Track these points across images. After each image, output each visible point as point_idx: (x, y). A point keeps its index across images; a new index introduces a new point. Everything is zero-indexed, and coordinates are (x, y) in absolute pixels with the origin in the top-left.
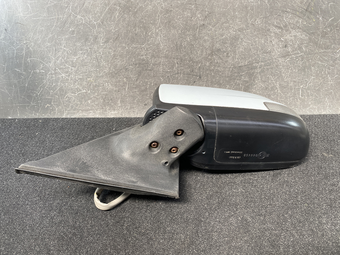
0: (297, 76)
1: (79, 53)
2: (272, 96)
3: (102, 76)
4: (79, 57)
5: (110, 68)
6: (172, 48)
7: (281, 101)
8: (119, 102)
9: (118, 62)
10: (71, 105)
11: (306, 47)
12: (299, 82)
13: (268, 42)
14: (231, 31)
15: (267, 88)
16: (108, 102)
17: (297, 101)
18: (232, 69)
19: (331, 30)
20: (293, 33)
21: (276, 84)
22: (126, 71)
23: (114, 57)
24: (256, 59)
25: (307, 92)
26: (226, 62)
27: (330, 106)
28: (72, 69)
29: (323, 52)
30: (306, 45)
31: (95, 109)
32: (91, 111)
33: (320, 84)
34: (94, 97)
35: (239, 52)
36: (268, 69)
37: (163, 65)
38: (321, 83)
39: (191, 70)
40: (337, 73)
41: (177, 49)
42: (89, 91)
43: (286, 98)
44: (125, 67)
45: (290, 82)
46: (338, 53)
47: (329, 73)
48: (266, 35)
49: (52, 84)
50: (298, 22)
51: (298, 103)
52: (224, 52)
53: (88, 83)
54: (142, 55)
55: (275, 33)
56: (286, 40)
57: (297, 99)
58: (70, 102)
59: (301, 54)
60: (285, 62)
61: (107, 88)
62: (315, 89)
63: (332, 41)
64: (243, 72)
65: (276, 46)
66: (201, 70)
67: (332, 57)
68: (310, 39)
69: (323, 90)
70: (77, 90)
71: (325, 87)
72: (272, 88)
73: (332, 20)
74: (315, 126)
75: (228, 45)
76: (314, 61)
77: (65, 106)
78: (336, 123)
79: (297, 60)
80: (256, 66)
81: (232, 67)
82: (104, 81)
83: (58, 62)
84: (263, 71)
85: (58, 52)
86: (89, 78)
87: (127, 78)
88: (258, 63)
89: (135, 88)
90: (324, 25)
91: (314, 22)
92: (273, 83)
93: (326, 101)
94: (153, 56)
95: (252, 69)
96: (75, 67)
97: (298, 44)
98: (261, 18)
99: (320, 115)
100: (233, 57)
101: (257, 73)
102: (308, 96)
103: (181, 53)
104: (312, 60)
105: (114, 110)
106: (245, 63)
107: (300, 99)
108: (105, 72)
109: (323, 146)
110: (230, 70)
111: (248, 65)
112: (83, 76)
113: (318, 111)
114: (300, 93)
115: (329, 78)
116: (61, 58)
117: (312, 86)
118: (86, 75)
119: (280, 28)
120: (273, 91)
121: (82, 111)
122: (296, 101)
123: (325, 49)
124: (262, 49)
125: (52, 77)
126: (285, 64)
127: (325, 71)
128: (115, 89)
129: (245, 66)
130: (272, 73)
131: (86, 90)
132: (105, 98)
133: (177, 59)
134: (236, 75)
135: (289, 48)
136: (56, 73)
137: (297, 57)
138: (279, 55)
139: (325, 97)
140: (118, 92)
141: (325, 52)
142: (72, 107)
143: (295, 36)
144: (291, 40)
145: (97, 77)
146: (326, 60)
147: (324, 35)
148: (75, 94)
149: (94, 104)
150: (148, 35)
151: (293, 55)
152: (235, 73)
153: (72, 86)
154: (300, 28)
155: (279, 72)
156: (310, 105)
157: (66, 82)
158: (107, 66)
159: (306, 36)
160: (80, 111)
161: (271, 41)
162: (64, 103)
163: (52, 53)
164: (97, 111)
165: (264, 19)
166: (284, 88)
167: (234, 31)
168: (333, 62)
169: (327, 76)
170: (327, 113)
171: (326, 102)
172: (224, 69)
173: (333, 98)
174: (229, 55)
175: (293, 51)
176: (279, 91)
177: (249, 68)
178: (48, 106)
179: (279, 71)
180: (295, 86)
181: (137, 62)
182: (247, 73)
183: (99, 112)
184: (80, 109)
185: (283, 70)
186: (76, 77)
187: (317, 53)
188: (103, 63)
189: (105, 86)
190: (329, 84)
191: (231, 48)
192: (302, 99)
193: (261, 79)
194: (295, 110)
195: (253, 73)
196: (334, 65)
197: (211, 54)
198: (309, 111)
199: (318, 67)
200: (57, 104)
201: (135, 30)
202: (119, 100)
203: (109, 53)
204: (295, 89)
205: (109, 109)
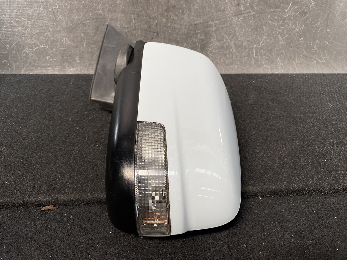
1: (34, 6)
3: (60, 31)
4: (35, 10)
5: (67, 22)
6: (128, 3)
8: (78, 59)
9: (75, 16)
10: (29, 61)
11: (257, 6)
12: (252, 42)
15: (222, 47)
16: (67, 59)
18: (189, 27)
22: (83, 25)
23: (71, 10)
26: (182, 19)
27: (282, 66)
28: (28, 23)
29: (273, 12)
30: (257, 4)
31: (54, 66)
32: (49, 68)
34: (52, 53)
35: (194, 9)
36: (222, 28)
37: (120, 20)
38: (273, 42)
39: (148, 26)
40: (287, 33)
41: (133, 4)
42: (46, 46)
44: (82, 21)
46: (287, 12)
49: (9, 38)
51: (253, 63)
52: (180, 9)
53: (46, 37)
54: (99, 10)
58: (28, 58)
59: (253, 13)
60: (238, 20)
61: (65, 44)
64: (199, 30)
65: (229, 4)
66: (158, 26)
67: (281, 17)
70: (35, 46)
71: (277, 47)
72: (227, 47)
77: (23, 62)
80: (211, 24)
81: (188, 24)
82: (61, 36)
83: (13, 14)
84: (217, 30)
85: (13, 4)
86: (46, 32)
87: (84, 33)
88: (213, 21)
89: (93, 44)
94: (110, 11)
95: (207, 27)
96: (31, 20)
97: (249, 3)
100: (189, 14)
101: (213, 31)
102: (261, 56)
103: (137, 9)
104: (263, 19)
105: (73, 67)
106: (200, 21)
107: (254, 59)
108: (62, 26)
110: (186, 27)
111: (204, 23)
112: (40, 30)
115: (280, 38)
116: (16, 11)
118: (43, 30)
121: (41, 67)
123: (275, 8)
124: (216, 7)
125: (8, 31)
126: (239, 23)
127: (276, 31)
128: (73, 44)
130: (227, 31)
131: (44, 45)
132: (64, 54)
133: (134, 14)
134: (192, 32)
135: (242, 7)
136: (11, 27)
137: (249, 16)
140: (77, 47)
141: (275, 11)
142: (30, 63)
145: (54, 31)
146: (276, 20)
148: (33, 49)
149: (53, 60)
151: (245, 13)
152: (191, 30)
153: (29, 41)
157: (23, 37)
158: (64, 20)
160: (39, 68)
162: (21, 59)
163: (7, 5)
164: (56, 67)
168: (283, 22)
169: (278, 36)
172: (180, 26)
173: (284, 58)
174: (185, 11)
175: (246, 10)
177: (204, 26)
178: (5, 62)
179: (233, 30)
180: (249, 45)
181: (94, 17)
183: (58, 69)
184: (39, 66)
185: (237, 29)
186: (33, 31)
188: (60, 17)
189: (63, 42)
190: (280, 44)
191: (186, 5)
193: (217, 38)
195: (209, 31)
197: (167, 11)
200: (14, 60)
202: (78, 56)
203: (65, 6)
204: (249, 48)
205: (68, 66)
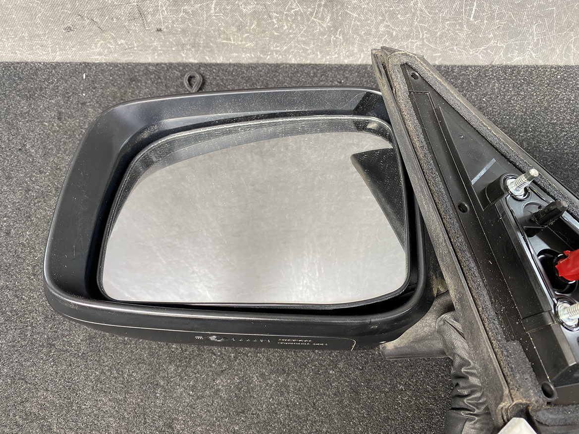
2: (399, 16)
7: (421, 29)
17: (461, 30)
25: (491, 8)
43: (435, 22)
57: (461, 25)
69: (533, 6)
93: (532, 32)
99: (504, 68)
113: (505, 54)
114: (473, 12)
120: (403, 3)
122: (458, 30)
139: (532, 23)
156: (489, 40)
171: (532, 34)
176: (419, 4)
192: (475, 25)
194: (452, 50)
198: (484, 53)
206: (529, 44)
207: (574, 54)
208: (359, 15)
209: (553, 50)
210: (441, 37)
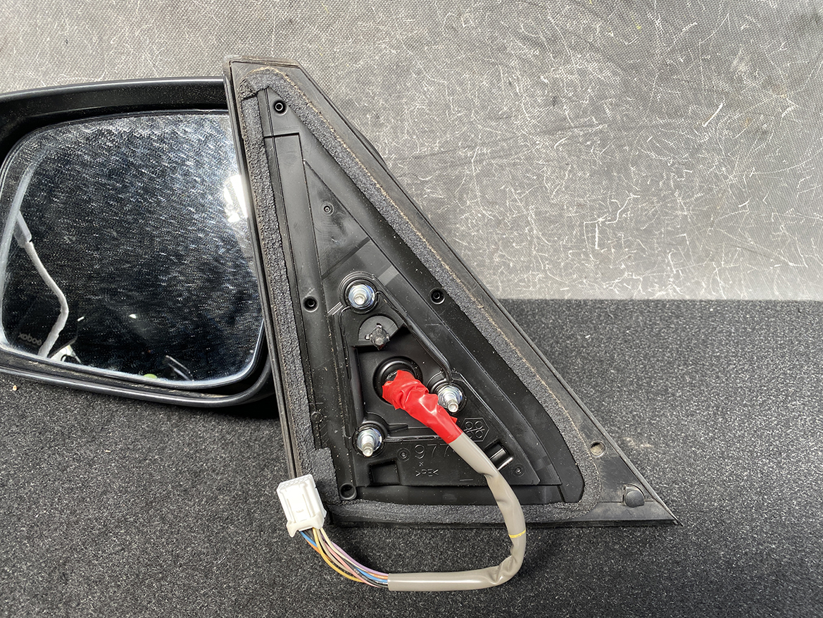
0: (589, 191)
2: (514, 245)
7: (542, 259)
13: (502, 84)
14: (383, 46)
17: (588, 260)
19: (688, 61)
20: (577, 62)
21: (527, 210)
24: (464, 137)
25: (616, 235)
33: (654, 215)
43: (555, 250)
45: (568, 208)
47: (678, 186)
48: (494, 64)
50: (589, 29)
55: (523, 60)
56: (555, 82)
57: (586, 254)
62: (638, 230)
63: (690, 95)
68: (626, 83)
69: (661, 233)
73: (691, 31)
74: (626, 341)
75: (378, 91)
76: (636, 149)
78: (684, 330)
79: (588, 143)
90: (669, 43)
91: (638, 32)
92: (518, 207)
93: (669, 262)
98: (476, 9)
99: (647, 302)
109: (631, 412)
113: (645, 288)
114: (597, 239)
117: (631, 220)
119: (536, 43)
120: (517, 230)
122: (584, 260)
129: (434, 155)
138: (534, 126)
139: (665, 252)
143: (583, 73)
144: (571, 84)
147: (667, 74)
150: (109, 47)
154: (597, 50)
155: (535, 178)
156: (622, 272)
159: (615, 74)
161: (510, 83)
165: (487, 14)
166: (550, 222)
167: (392, 47)
170: (668, 294)
171: (668, 264)
176: (535, 231)
182: (439, 176)
187: (647, 127)
192: (602, 254)
194: (582, 283)
196: (693, 164)
198: (619, 287)
199: (649, 167)
201: (62, 27)
206: (669, 276)
207: (724, 288)
208: (469, 243)
209: (698, 283)
210: (566, 267)
